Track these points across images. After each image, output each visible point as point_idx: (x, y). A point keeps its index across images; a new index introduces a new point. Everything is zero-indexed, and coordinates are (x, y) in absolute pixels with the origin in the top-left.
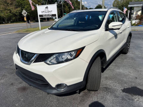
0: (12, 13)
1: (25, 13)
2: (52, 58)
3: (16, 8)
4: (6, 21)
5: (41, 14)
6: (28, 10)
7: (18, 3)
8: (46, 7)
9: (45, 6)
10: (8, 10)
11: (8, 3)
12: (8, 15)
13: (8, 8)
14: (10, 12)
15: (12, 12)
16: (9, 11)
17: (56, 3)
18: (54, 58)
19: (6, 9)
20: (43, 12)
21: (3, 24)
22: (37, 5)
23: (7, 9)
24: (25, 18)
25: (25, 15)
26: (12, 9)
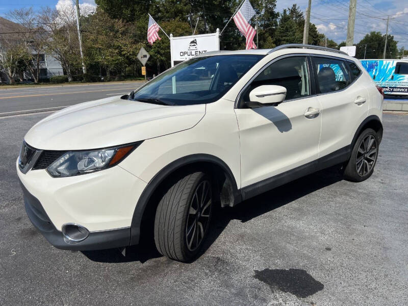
0: (124, 55)
1: (145, 56)
2: (62, 160)
3: (134, 43)
4: (108, 75)
5: (179, 59)
6: (162, 49)
7: (140, 30)
8: (192, 40)
9: (190, 38)
10: (116, 49)
11: (118, 31)
12: (113, 60)
13: (116, 44)
14: (120, 54)
15: (123, 53)
16: (117, 51)
17: (218, 29)
18: (65, 161)
19: (110, 46)
20: (184, 53)
21: (100, 81)
22: (171, 35)
23: (114, 46)
24: (142, 68)
25: (144, 61)
26: (125, 45)
